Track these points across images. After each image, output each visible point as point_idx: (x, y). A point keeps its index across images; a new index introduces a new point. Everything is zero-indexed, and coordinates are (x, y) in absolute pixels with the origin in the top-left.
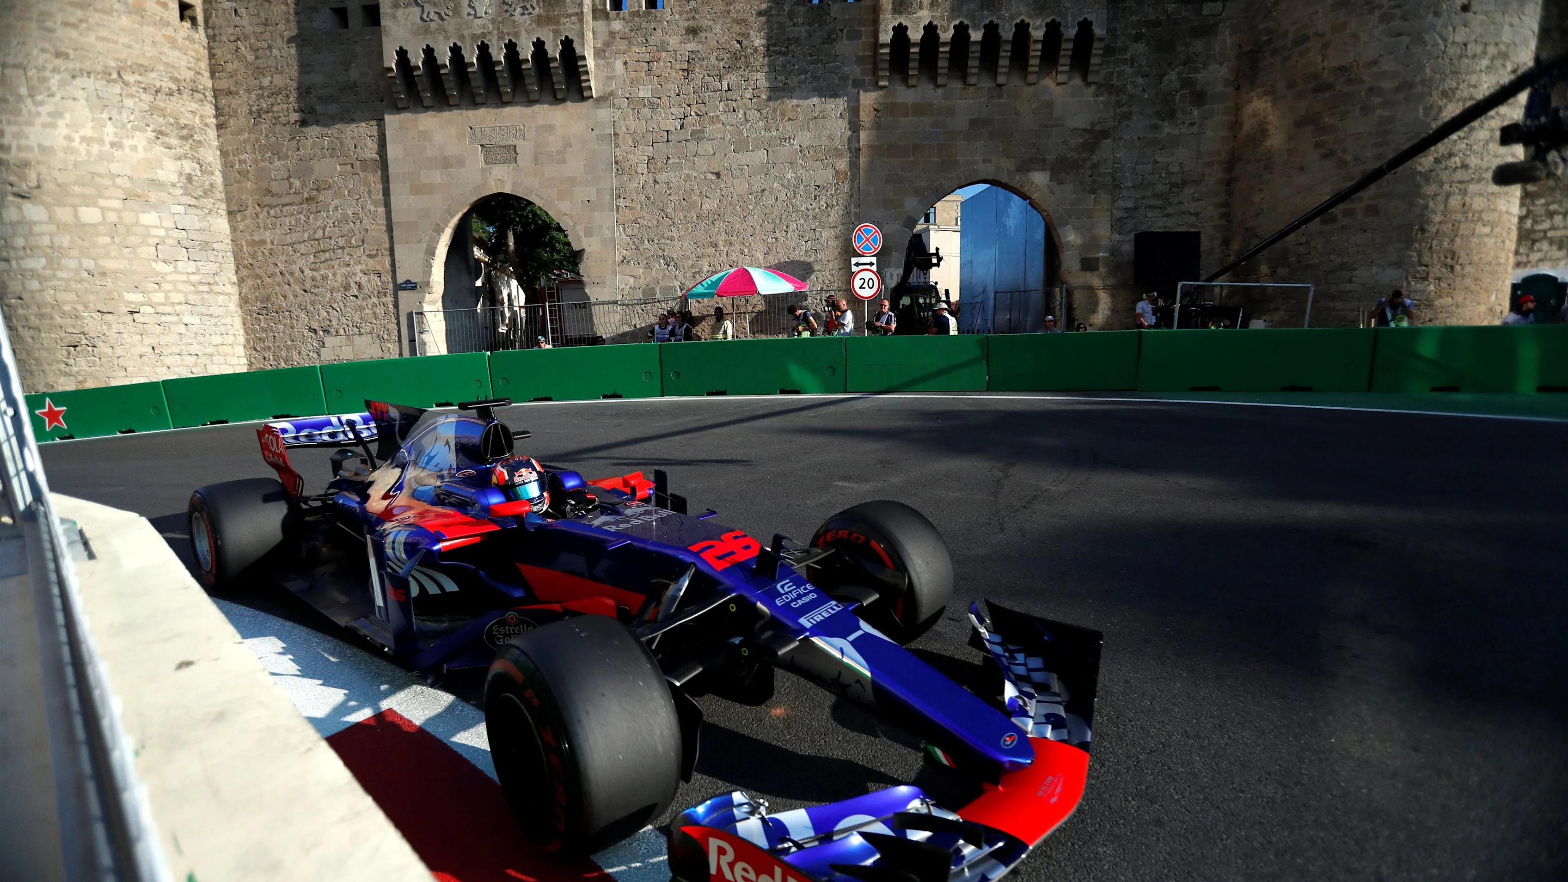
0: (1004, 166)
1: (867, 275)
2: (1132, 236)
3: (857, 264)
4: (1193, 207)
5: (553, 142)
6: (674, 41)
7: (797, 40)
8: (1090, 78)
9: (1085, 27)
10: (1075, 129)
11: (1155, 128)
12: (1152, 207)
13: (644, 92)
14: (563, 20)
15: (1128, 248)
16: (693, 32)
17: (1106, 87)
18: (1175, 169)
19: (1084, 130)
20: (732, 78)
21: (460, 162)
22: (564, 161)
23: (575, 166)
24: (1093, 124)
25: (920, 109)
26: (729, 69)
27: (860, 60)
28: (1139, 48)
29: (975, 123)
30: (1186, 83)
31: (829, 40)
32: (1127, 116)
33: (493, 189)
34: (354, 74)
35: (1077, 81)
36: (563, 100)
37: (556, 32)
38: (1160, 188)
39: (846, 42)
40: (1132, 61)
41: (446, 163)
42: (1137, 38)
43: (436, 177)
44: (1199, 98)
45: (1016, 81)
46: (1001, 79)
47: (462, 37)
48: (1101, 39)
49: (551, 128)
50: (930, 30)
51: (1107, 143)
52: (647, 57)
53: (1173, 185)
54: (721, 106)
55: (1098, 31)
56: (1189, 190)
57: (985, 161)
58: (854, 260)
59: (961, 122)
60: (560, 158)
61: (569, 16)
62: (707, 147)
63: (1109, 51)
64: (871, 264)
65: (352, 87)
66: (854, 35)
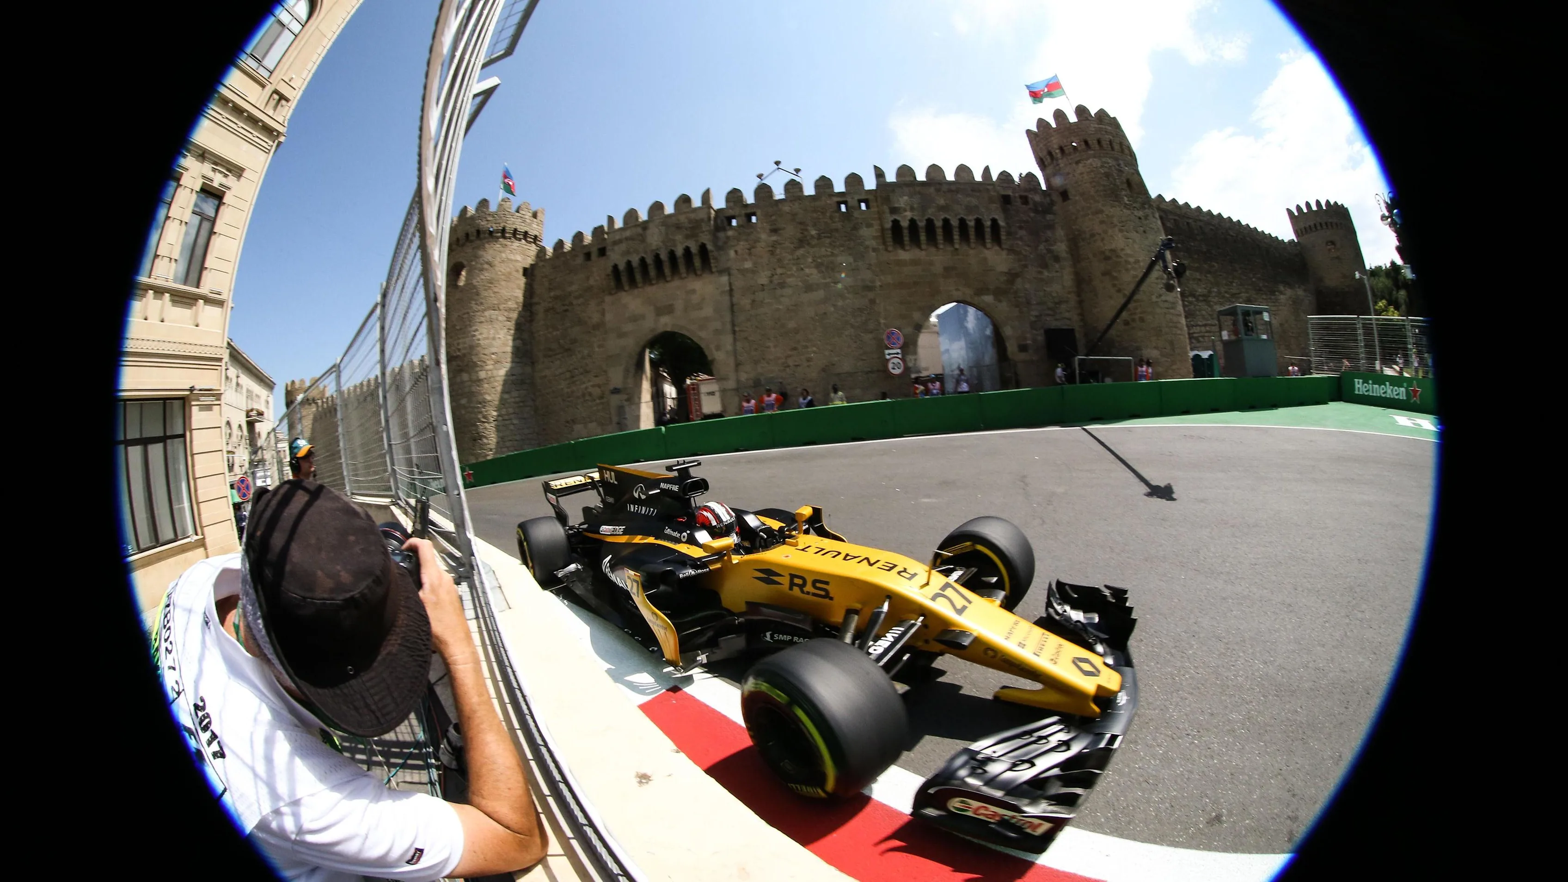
0: (968, 292)
1: (896, 361)
2: (1042, 331)
3: (889, 354)
4: (1067, 315)
5: (695, 299)
6: (763, 236)
7: (837, 230)
8: (1004, 246)
9: (994, 221)
10: (1001, 272)
11: (1040, 273)
12: (1048, 315)
13: (748, 265)
14: (701, 234)
15: (1041, 338)
16: (775, 231)
17: (1011, 251)
18: (1054, 294)
19: (1006, 273)
20: (801, 252)
21: (643, 317)
22: (701, 309)
23: (708, 311)
24: (1010, 270)
25: (915, 262)
26: (797, 248)
27: (875, 238)
28: (1022, 233)
29: (946, 269)
30: (1050, 251)
31: (855, 228)
32: (1026, 266)
33: (661, 329)
34: (592, 282)
35: (997, 248)
36: (701, 275)
37: (697, 241)
38: (1050, 305)
39: (865, 229)
40: (1021, 239)
41: (635, 319)
42: (1021, 228)
43: (629, 327)
44: (1057, 259)
45: (965, 247)
46: (957, 246)
47: (646, 252)
48: (1004, 227)
49: (694, 291)
50: (913, 222)
51: (1019, 281)
52: (748, 246)
53: (1056, 303)
54: (794, 268)
55: (1002, 223)
56: (1064, 306)
57: (957, 290)
58: (887, 352)
59: (938, 268)
60: (699, 307)
61: (703, 232)
62: (788, 291)
63: (1009, 234)
64: (898, 354)
65: (590, 288)
66: (869, 226)
